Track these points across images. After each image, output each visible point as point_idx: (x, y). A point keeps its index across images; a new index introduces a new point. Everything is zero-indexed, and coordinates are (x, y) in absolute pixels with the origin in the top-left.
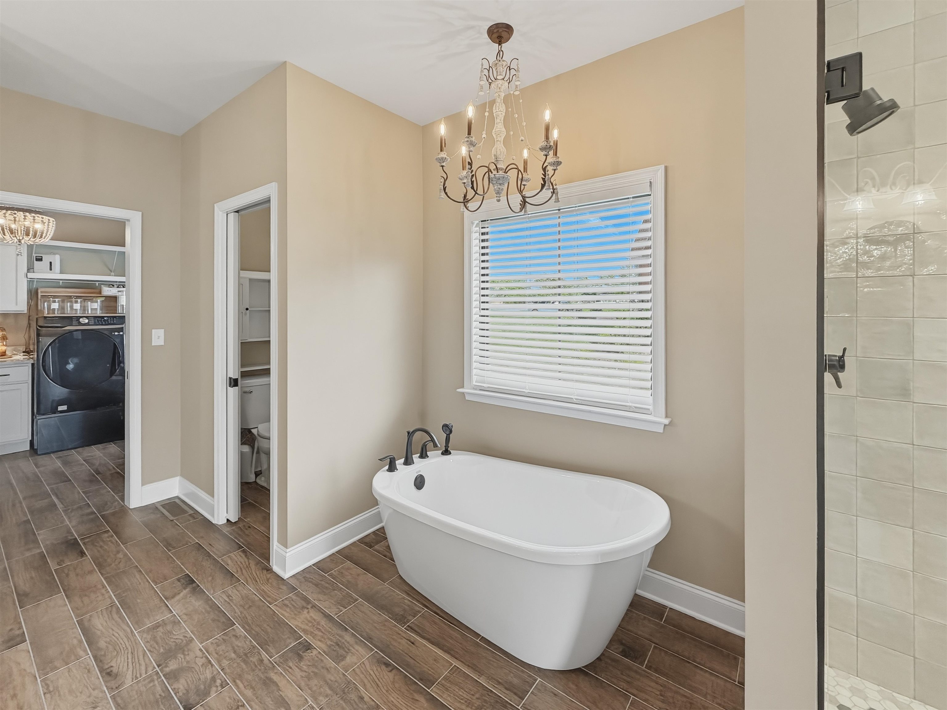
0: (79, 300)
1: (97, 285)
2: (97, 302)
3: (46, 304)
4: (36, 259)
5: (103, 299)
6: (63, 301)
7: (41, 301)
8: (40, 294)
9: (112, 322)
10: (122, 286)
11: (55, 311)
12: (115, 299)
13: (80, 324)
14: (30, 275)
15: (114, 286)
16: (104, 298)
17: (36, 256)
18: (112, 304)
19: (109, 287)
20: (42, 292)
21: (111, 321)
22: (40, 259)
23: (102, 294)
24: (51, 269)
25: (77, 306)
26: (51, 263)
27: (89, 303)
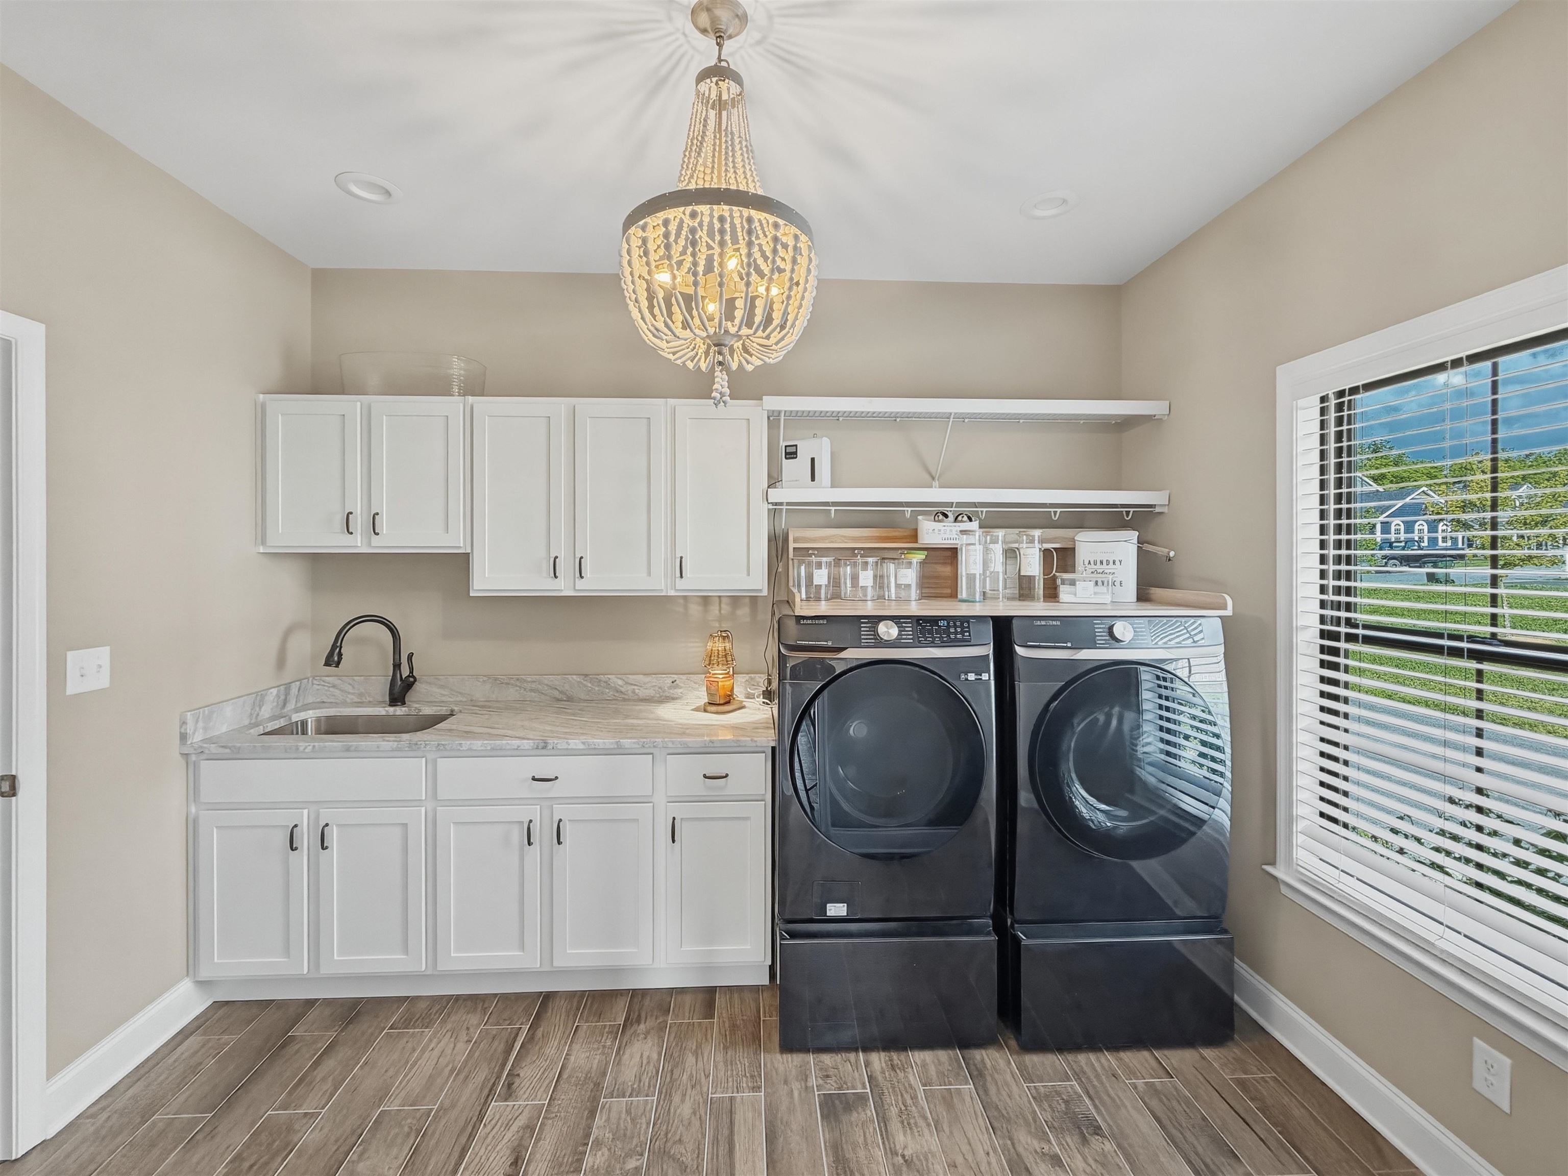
0: (870, 560)
1: (908, 515)
2: (910, 564)
3: (803, 568)
4: (786, 454)
5: (921, 556)
6: (837, 563)
7: (793, 563)
8: (792, 545)
9: (959, 636)
10: (965, 518)
11: (820, 589)
12: (951, 554)
13: (880, 643)
14: (776, 495)
15: (946, 516)
16: (926, 553)
17: (786, 446)
18: (946, 570)
19: (935, 520)
20: (796, 540)
21: (956, 633)
22: (791, 454)
23: (920, 541)
24: (813, 479)
25: (866, 578)
26: (813, 460)
27: (892, 566)
